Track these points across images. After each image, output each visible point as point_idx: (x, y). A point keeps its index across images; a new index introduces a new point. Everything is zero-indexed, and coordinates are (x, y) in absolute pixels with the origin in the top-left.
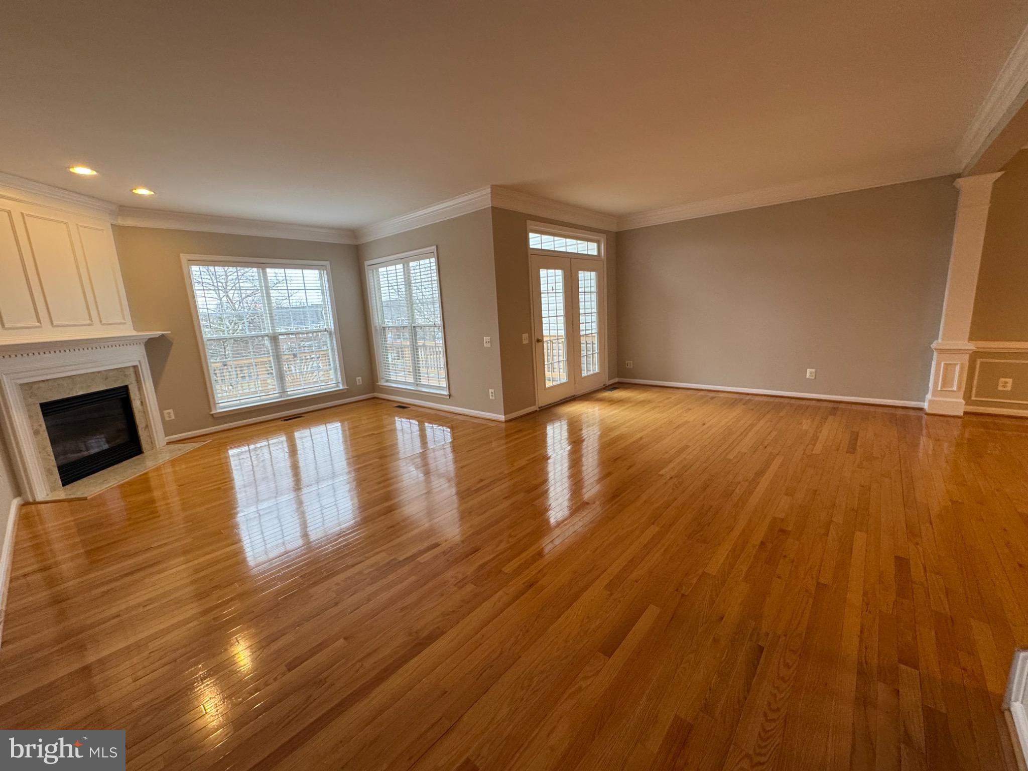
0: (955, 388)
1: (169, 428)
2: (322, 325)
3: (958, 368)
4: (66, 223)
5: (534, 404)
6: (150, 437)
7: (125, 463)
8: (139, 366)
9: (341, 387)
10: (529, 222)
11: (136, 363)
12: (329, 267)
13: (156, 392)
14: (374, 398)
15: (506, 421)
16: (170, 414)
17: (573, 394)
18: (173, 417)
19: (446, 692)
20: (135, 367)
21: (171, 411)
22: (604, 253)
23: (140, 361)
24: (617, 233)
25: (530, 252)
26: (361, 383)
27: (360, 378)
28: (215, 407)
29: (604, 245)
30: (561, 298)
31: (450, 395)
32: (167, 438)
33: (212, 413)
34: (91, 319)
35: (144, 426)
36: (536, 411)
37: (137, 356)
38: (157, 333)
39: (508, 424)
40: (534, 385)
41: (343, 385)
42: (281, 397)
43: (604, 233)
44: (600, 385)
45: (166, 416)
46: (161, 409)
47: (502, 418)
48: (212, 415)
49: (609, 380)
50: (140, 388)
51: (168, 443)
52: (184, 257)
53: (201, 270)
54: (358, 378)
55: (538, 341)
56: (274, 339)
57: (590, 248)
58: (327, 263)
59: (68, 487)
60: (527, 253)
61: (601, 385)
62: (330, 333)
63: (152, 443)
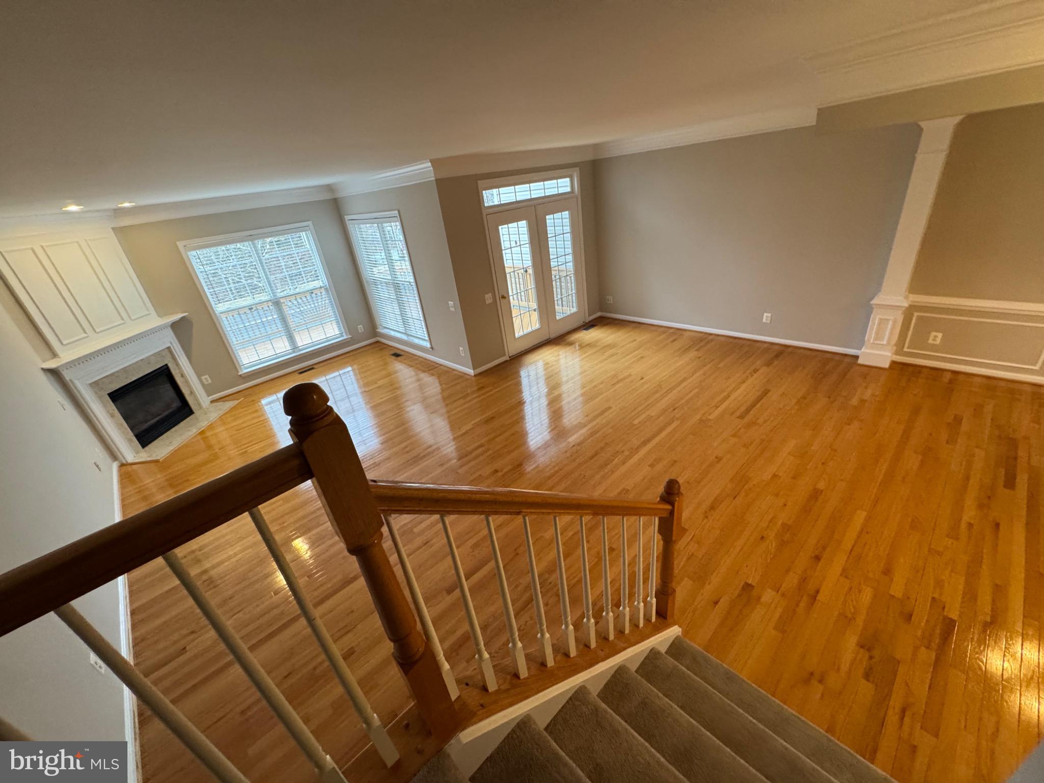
0: (885, 342)
1: (209, 390)
2: (317, 284)
3: (891, 323)
4: (77, 242)
5: (504, 355)
6: (196, 399)
7: (182, 424)
8: (172, 347)
9: (345, 337)
10: (479, 182)
11: (169, 345)
12: (311, 226)
13: (190, 363)
14: (378, 342)
15: (475, 376)
16: (207, 379)
17: (548, 337)
18: (210, 381)
19: (352, 612)
20: (169, 348)
21: (207, 376)
22: (578, 188)
23: (171, 343)
24: (593, 161)
25: (484, 213)
26: (363, 330)
27: (361, 326)
28: (241, 368)
29: (577, 178)
30: (528, 249)
31: (432, 348)
32: (210, 397)
33: (239, 374)
34: (123, 319)
35: (189, 392)
36: (506, 362)
37: (169, 339)
38: (177, 317)
39: (478, 378)
40: (502, 338)
41: (347, 335)
42: (294, 352)
43: (576, 166)
44: (579, 323)
45: (204, 381)
46: (199, 376)
47: (471, 372)
48: (240, 375)
49: (589, 315)
50: (177, 365)
51: (212, 402)
52: (180, 245)
53: (198, 253)
54: (359, 326)
55: (503, 297)
56: (277, 303)
57: (562, 185)
58: (310, 223)
59: (146, 448)
60: (481, 213)
61: (581, 323)
62: (326, 289)
63: (199, 404)
